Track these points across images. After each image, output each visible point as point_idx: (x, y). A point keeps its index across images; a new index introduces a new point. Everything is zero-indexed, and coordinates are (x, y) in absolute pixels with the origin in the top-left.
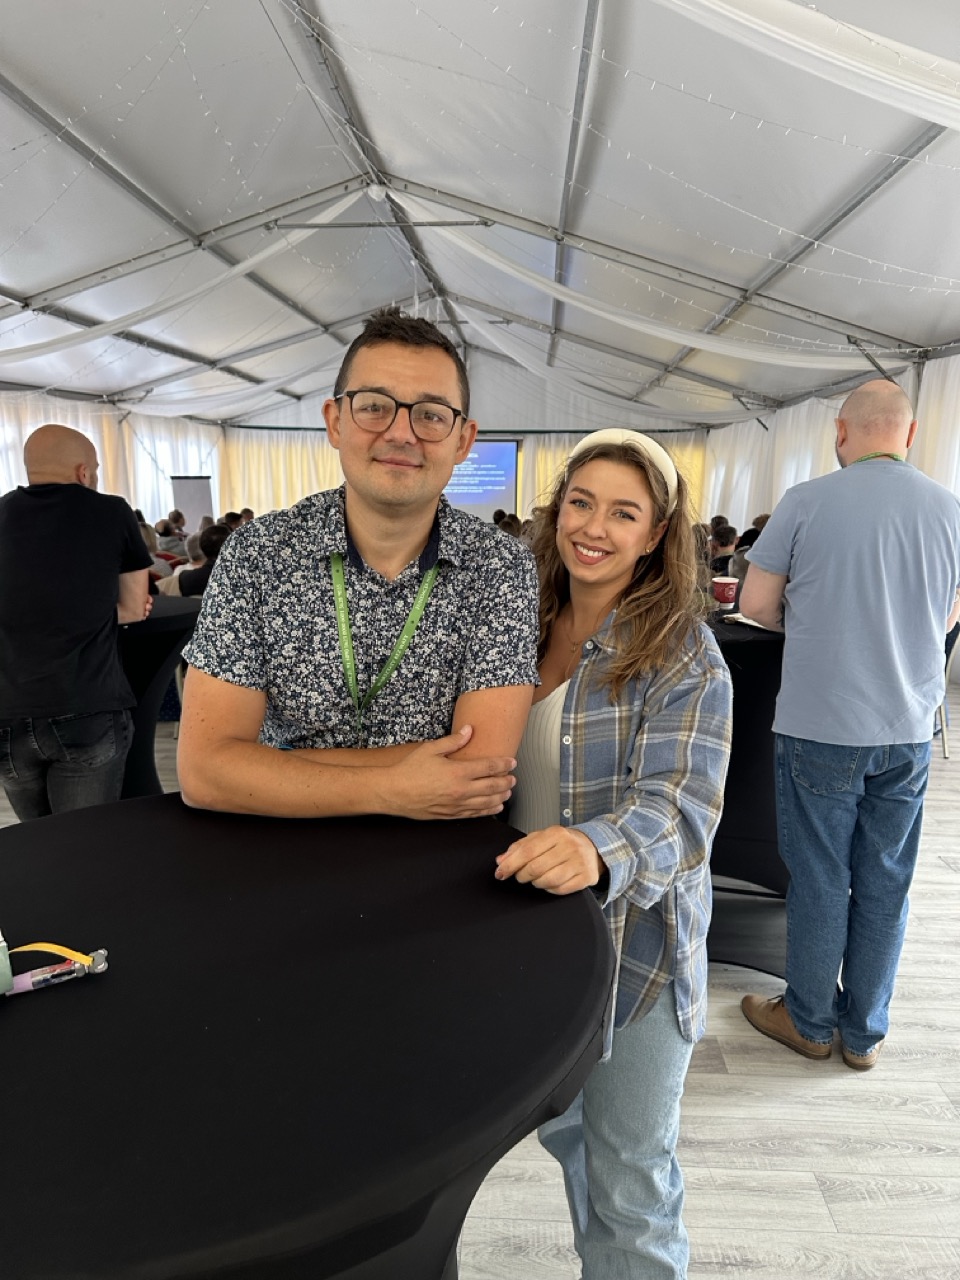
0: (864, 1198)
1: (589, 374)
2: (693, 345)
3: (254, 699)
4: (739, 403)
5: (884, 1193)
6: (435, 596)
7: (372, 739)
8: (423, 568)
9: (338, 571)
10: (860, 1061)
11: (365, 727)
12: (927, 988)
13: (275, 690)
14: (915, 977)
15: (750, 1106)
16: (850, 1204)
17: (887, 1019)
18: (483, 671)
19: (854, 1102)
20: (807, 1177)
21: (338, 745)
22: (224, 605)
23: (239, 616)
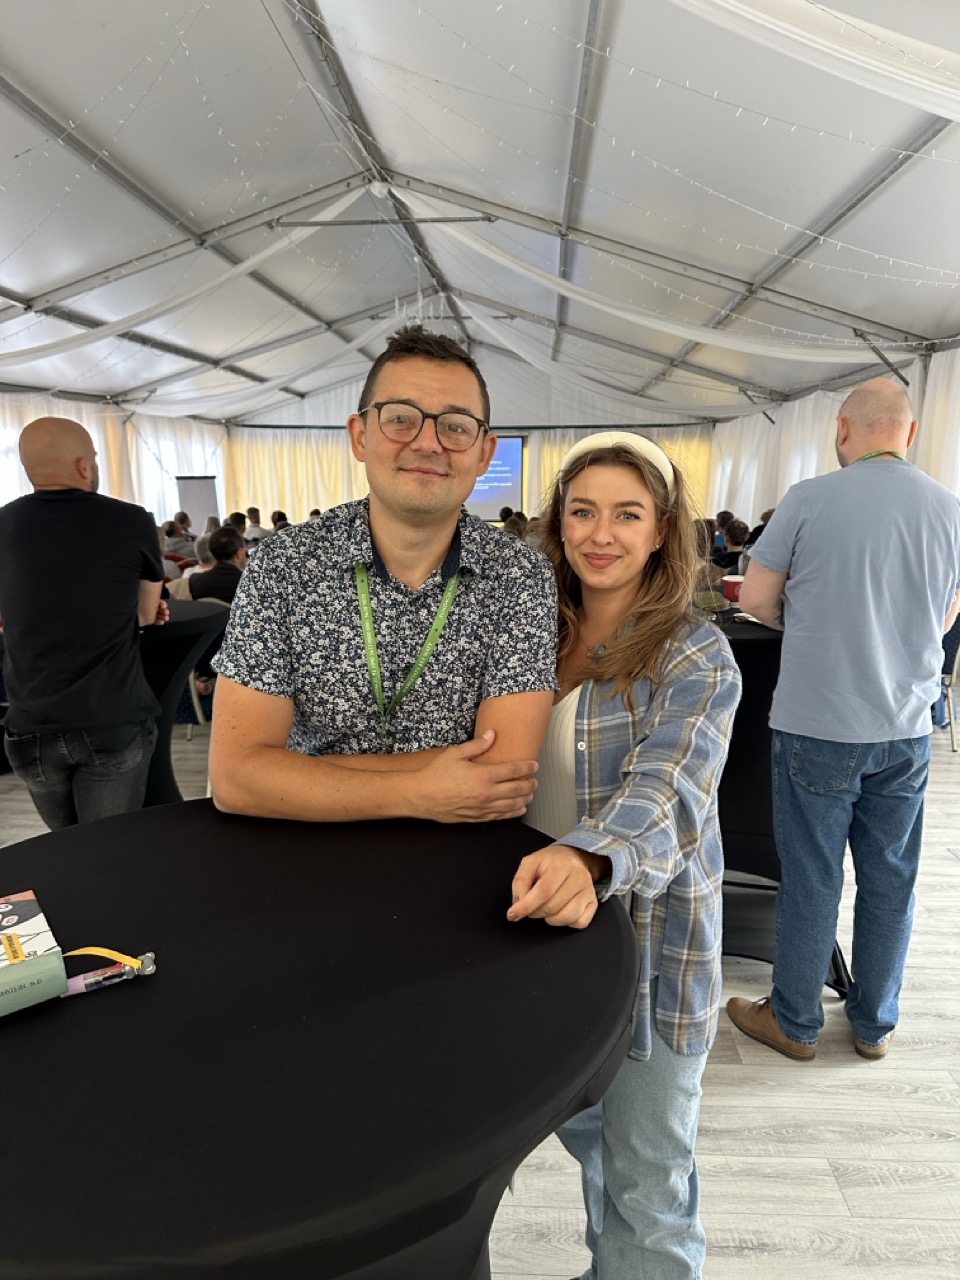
0: (877, 1183)
1: (594, 368)
2: (699, 340)
3: (282, 706)
4: (745, 397)
5: (896, 1178)
6: (458, 605)
7: (397, 746)
8: (446, 576)
9: (362, 581)
10: (871, 1051)
11: (390, 734)
12: (937, 978)
13: (303, 697)
14: (925, 968)
15: (764, 1096)
16: (863, 1189)
17: (897, 1009)
18: (504, 677)
19: (866, 1091)
20: (821, 1163)
21: (364, 752)
22: (252, 615)
23: (267, 626)
